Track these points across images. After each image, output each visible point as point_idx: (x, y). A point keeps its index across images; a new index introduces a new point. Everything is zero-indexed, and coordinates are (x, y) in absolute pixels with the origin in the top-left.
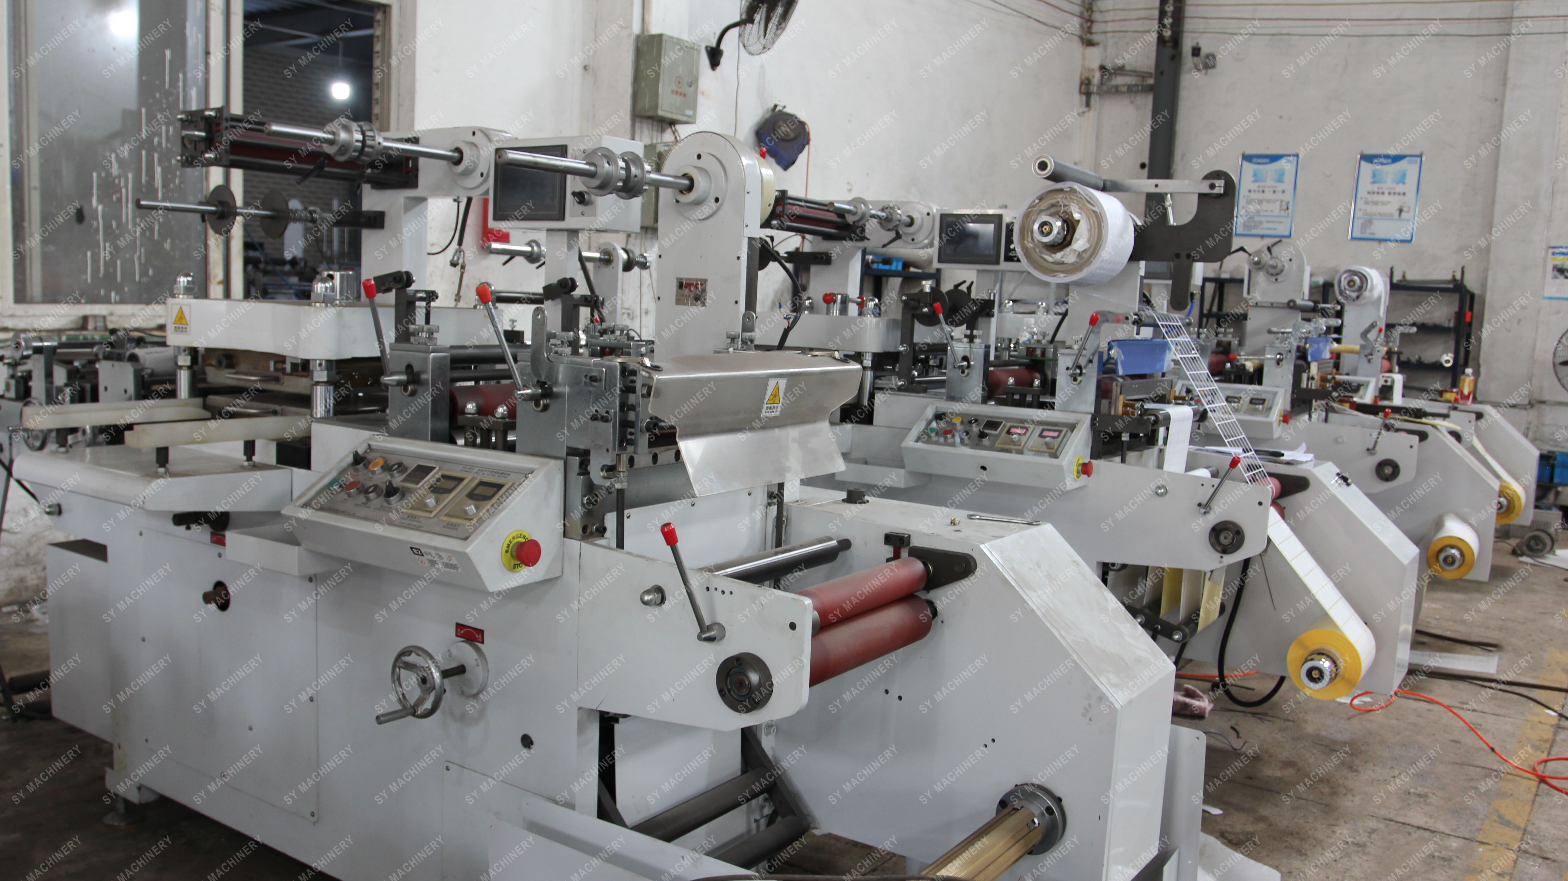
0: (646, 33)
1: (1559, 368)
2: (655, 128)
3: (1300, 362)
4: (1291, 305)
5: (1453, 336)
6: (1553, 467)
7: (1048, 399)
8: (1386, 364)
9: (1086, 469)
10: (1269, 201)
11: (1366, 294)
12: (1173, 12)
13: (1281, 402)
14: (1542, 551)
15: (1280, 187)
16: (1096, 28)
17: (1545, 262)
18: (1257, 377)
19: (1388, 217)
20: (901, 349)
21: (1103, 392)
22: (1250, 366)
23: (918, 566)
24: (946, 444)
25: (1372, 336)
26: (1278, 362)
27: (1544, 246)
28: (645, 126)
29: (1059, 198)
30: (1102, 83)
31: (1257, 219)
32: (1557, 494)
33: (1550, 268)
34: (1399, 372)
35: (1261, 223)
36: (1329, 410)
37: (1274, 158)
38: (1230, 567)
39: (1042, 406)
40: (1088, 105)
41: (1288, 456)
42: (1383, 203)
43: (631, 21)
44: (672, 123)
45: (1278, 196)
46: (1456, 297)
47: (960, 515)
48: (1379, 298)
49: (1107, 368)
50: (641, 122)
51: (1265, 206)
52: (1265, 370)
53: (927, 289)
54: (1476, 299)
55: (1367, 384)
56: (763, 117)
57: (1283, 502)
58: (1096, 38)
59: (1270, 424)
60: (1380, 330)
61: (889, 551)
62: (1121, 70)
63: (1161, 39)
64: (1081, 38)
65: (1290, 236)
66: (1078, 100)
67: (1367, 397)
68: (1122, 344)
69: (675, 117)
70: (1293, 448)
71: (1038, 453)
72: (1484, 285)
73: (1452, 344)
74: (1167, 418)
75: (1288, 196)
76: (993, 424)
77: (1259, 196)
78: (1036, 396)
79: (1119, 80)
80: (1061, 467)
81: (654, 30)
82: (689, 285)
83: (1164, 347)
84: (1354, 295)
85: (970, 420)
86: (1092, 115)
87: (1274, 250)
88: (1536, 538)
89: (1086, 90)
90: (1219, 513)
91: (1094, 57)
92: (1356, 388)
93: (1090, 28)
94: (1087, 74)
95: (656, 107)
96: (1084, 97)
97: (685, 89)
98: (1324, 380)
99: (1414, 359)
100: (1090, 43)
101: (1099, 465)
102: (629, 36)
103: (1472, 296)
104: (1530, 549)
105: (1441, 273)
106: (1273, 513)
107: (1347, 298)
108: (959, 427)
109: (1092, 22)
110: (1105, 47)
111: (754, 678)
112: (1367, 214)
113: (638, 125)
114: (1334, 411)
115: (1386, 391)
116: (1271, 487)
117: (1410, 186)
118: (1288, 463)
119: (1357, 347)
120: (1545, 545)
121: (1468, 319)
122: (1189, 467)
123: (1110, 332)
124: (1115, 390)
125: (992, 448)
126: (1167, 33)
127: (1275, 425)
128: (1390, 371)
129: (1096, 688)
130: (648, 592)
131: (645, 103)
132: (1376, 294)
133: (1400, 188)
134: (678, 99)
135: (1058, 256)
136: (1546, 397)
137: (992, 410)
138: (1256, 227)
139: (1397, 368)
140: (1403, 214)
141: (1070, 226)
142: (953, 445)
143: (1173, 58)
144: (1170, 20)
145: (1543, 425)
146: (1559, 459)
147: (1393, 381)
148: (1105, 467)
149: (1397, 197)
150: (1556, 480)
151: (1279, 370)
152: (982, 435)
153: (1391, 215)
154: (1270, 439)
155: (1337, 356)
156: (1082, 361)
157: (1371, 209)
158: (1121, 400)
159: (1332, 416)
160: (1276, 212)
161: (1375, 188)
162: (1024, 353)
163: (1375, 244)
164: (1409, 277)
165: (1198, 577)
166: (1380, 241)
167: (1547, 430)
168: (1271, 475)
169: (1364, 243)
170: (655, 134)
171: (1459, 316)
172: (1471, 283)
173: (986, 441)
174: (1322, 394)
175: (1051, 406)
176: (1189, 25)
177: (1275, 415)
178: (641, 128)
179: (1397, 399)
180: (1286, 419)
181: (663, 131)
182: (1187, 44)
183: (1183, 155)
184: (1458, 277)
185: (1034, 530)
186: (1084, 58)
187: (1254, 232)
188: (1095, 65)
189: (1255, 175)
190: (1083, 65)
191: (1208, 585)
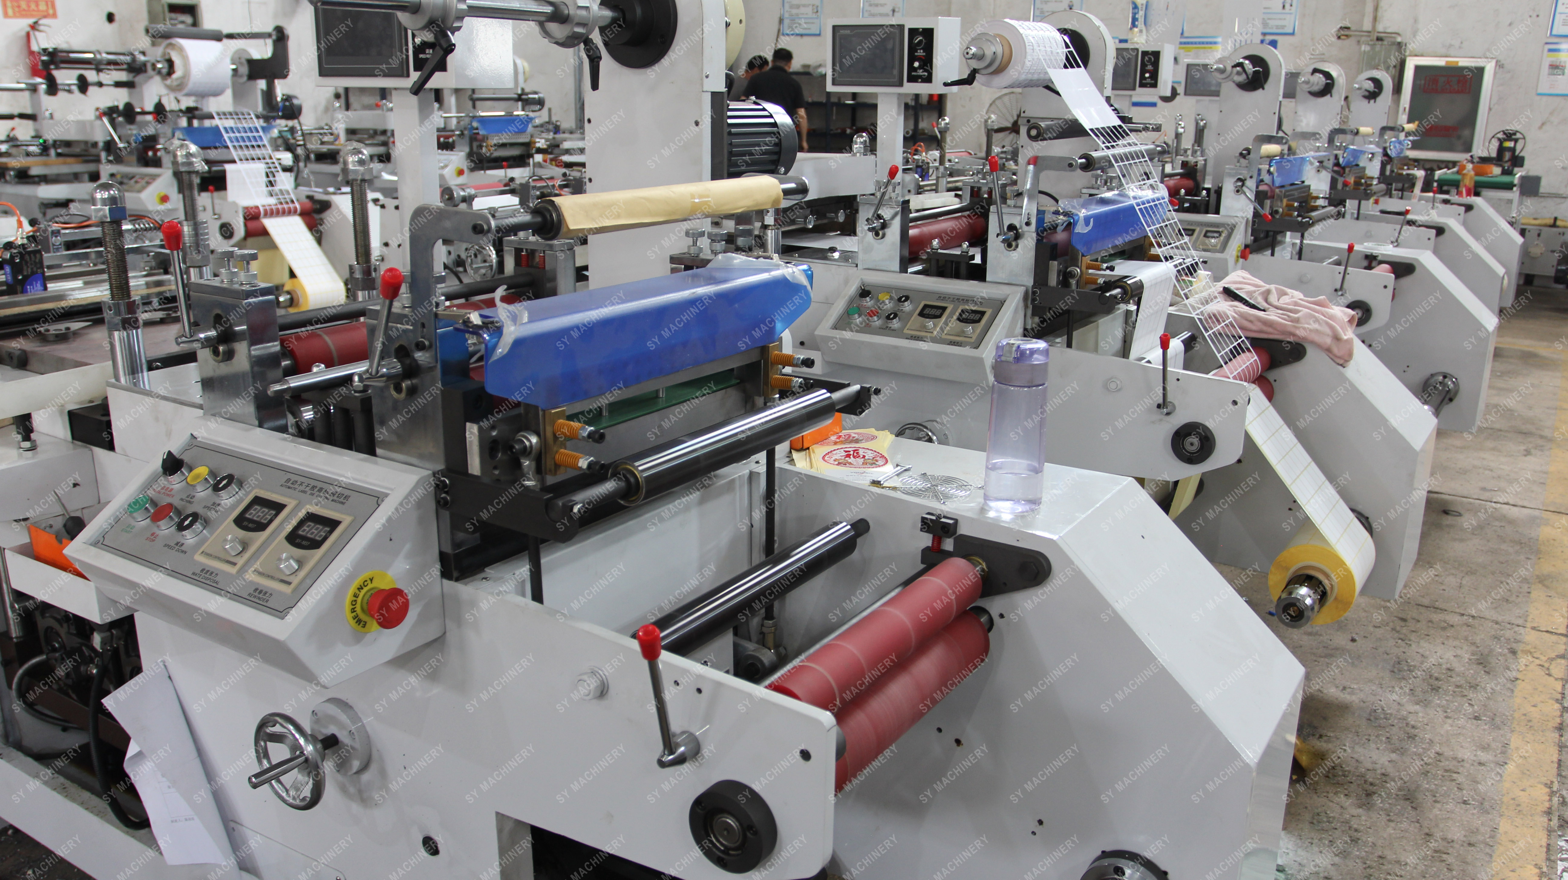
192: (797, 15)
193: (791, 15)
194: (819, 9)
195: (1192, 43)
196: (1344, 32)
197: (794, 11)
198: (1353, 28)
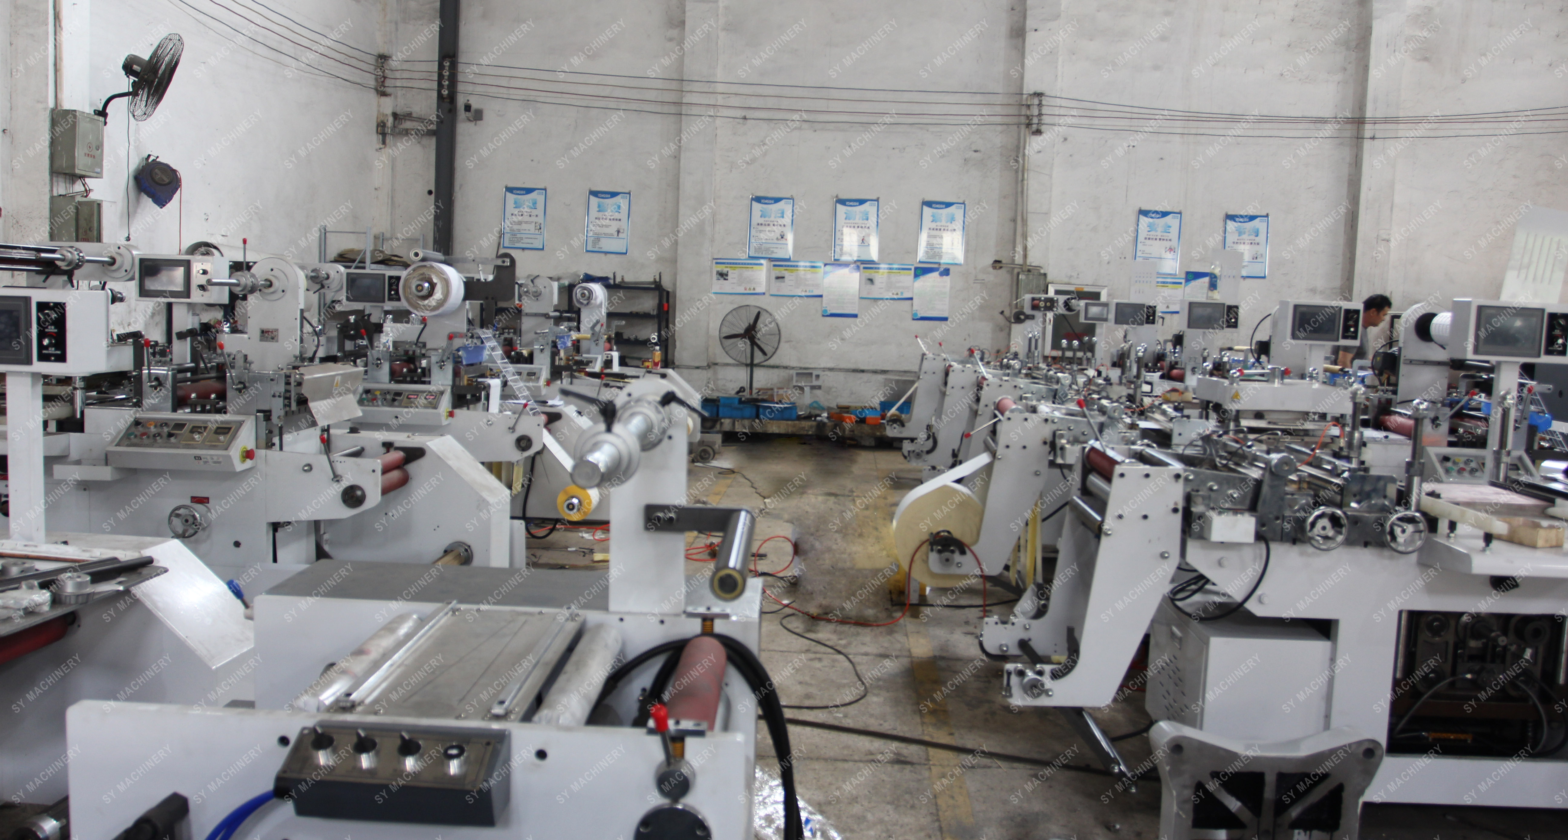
0: (59, 108)
1: (724, 340)
2: (68, 181)
3: (555, 349)
4: (546, 316)
5: (656, 321)
6: (718, 407)
7: (427, 379)
8: (608, 345)
9: (451, 414)
10: (526, 222)
11: (593, 301)
12: (449, 76)
13: (545, 374)
14: (708, 458)
15: (534, 212)
16: (388, 83)
17: (711, 268)
18: (530, 359)
19: (609, 236)
20: (339, 354)
21: (456, 374)
22: (525, 353)
23: (401, 454)
24: (373, 406)
25: (597, 328)
26: (542, 350)
27: (710, 258)
28: (60, 179)
29: (424, 270)
30: (394, 127)
31: (518, 236)
32: (722, 424)
33: (715, 273)
34: (617, 350)
35: (522, 239)
36: (572, 377)
37: (529, 191)
38: (527, 458)
39: (424, 383)
40: (384, 143)
41: (550, 403)
42: (607, 226)
43: (47, 97)
44: (82, 177)
45: (533, 219)
46: (657, 293)
47: (410, 434)
48: (601, 304)
49: (457, 362)
50: (57, 177)
51: (524, 226)
52: (535, 355)
53: (352, 321)
54: (671, 295)
55: (596, 359)
56: (139, 164)
57: (550, 426)
58: (388, 90)
59: (539, 387)
60: (602, 325)
61: (384, 450)
62: (409, 116)
63: (440, 96)
64: (376, 90)
65: (543, 249)
66: (375, 139)
67: (597, 368)
68: (465, 348)
69: (83, 173)
70: (553, 399)
71: (426, 407)
72: (675, 285)
73: (656, 326)
74: (489, 386)
75: (540, 220)
76: (398, 394)
77: (520, 218)
78: (420, 377)
79: (408, 125)
80: (439, 414)
81: (67, 105)
82: (268, 332)
83: (483, 348)
84: (585, 302)
85: (385, 392)
86: (389, 151)
87: (535, 281)
88: (704, 451)
89: (382, 130)
90: (520, 431)
91: (388, 106)
92: (588, 363)
93: (383, 82)
94: (382, 118)
95: (74, 166)
96: (381, 136)
97: (94, 152)
98: (568, 360)
99: (632, 337)
100: (384, 94)
101: (457, 412)
102: (45, 109)
103: (668, 293)
104: (702, 458)
105: (646, 276)
106: (545, 432)
107: (582, 303)
108: (379, 397)
109: (385, 78)
110: (396, 97)
111: (359, 493)
112: (596, 234)
113: (55, 179)
114: (576, 377)
115: (608, 363)
116: (543, 418)
117: (624, 214)
118: (551, 406)
119: (589, 336)
120: (709, 454)
121: (666, 309)
122: (501, 411)
123: (458, 343)
124: (462, 372)
125: (400, 406)
126: (445, 92)
127: (542, 387)
128: (611, 350)
129: (481, 497)
130: (305, 466)
131: (63, 163)
132: (598, 301)
133: (617, 215)
134: (89, 160)
135: (426, 302)
136: (718, 361)
137: (395, 387)
138: (518, 242)
139: (615, 348)
140: (620, 234)
141: (433, 286)
142: (378, 406)
143: (450, 111)
144: (447, 83)
145: (718, 380)
146: (722, 401)
147: (612, 357)
148: (461, 413)
149: (615, 222)
150: (721, 415)
151: (542, 355)
152: (394, 400)
153: (612, 235)
154: (540, 396)
155: (577, 345)
156: (445, 358)
157: (598, 230)
158: (466, 378)
159: (575, 380)
160: (533, 231)
161: (600, 215)
162: (402, 353)
163: (602, 255)
164: (627, 279)
165: (511, 465)
166: (606, 253)
167: (720, 383)
168: (544, 413)
169: (595, 255)
170: (68, 185)
171: (660, 306)
172: (666, 284)
173: (396, 403)
174: (567, 368)
175: (429, 383)
176: (461, 87)
177: (542, 382)
178: (58, 182)
179: (616, 368)
180: (548, 383)
181: (73, 182)
182: (461, 101)
183: (461, 186)
184: (658, 280)
185: (443, 438)
186: (379, 106)
187: (517, 245)
188: (388, 111)
189: (515, 203)
190: (379, 111)
191: (516, 469)
192: (519, 230)
193: (512, 230)
194: (542, 226)
195: (736, 264)
196: (997, 264)
197: (516, 227)
198: (1004, 261)
